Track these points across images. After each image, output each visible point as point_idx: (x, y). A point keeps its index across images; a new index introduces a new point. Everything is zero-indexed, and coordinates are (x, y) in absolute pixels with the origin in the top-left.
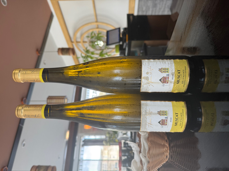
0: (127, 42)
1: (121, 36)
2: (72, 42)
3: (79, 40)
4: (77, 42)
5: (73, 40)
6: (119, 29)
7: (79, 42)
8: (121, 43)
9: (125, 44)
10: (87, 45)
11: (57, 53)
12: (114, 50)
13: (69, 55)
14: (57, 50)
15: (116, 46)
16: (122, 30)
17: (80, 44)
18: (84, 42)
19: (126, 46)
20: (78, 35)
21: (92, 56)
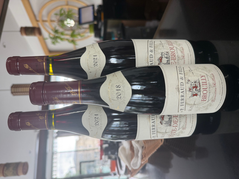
0: (103, 21)
1: (96, 15)
2: (37, 21)
3: (45, 19)
4: (44, 21)
5: (38, 19)
6: (93, 6)
7: (46, 21)
8: (96, 23)
9: (100, 24)
10: (55, 25)
11: (19, 33)
12: (88, 31)
13: (35, 35)
14: (19, 29)
15: (90, 26)
16: (96, 8)
17: (47, 24)
18: (52, 21)
19: (101, 26)
20: (44, 12)
21: (62, 37)
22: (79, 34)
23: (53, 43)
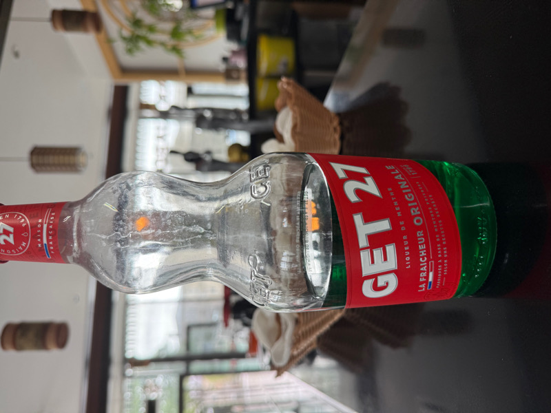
0: (247, 3)
8: (230, 5)
9: (240, 10)
10: (136, 5)
11: (48, 25)
12: (212, 24)
13: (85, 30)
14: (48, 15)
15: (217, 13)
19: (243, 15)
21: (152, 37)
22: (190, 32)
23: (130, 51)
